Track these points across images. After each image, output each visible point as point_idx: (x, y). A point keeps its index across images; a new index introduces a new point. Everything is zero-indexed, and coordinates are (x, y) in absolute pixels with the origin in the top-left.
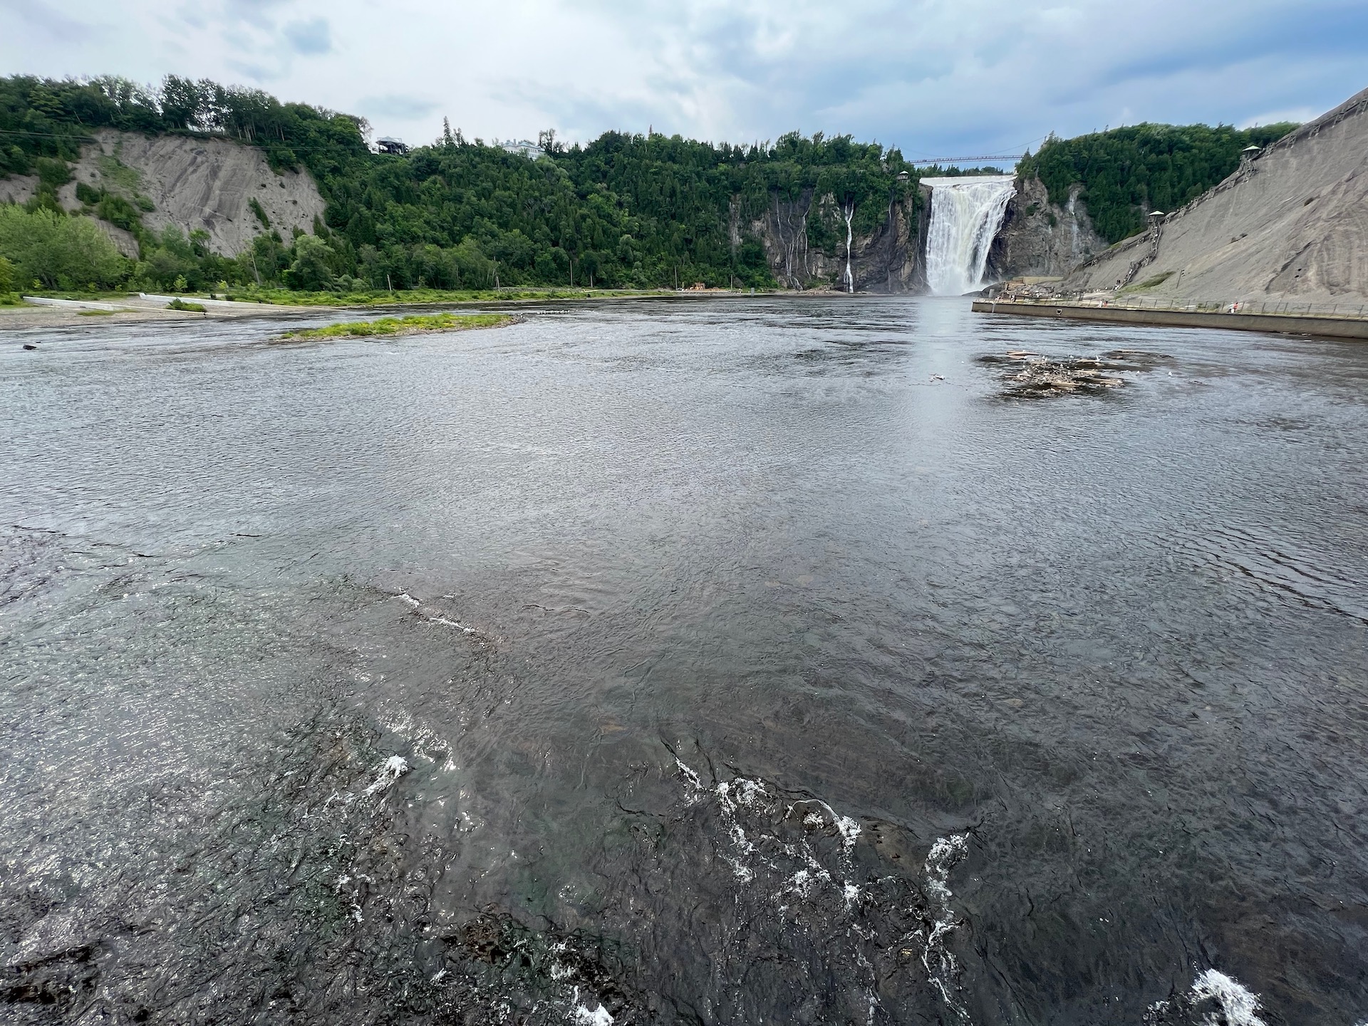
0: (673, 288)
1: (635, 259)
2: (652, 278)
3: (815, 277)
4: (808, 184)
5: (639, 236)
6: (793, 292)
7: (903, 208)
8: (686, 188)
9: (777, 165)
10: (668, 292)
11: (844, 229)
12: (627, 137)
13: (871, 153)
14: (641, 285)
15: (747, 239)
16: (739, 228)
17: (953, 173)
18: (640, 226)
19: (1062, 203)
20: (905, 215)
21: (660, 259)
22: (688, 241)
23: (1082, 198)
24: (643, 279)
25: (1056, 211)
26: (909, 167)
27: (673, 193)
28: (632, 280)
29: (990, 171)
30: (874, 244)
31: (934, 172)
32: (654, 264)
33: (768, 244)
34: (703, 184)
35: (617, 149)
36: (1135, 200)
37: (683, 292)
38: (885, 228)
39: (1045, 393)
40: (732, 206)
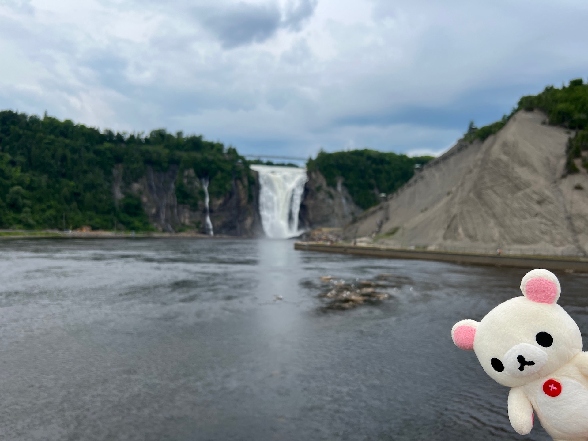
0: (61, 229)
1: (24, 205)
2: (41, 221)
3: (183, 225)
4: (174, 162)
5: (30, 188)
6: (167, 235)
7: (242, 183)
8: (76, 156)
9: (150, 148)
10: (57, 233)
11: (202, 193)
12: (24, 116)
13: (217, 148)
14: (28, 227)
15: (128, 196)
16: (121, 187)
17: (270, 164)
18: (32, 181)
19: (334, 186)
20: (244, 187)
21: (50, 207)
22: (76, 195)
23: (345, 185)
24: (31, 221)
25: (332, 191)
26: (242, 158)
27: (64, 159)
28: (20, 222)
29: (291, 165)
30: (225, 204)
31: (258, 162)
32: (43, 211)
33: (145, 199)
34: (91, 155)
35: (13, 123)
36: (371, 187)
37: (70, 233)
38: (231, 194)
39: (346, 305)
40: (115, 172)
